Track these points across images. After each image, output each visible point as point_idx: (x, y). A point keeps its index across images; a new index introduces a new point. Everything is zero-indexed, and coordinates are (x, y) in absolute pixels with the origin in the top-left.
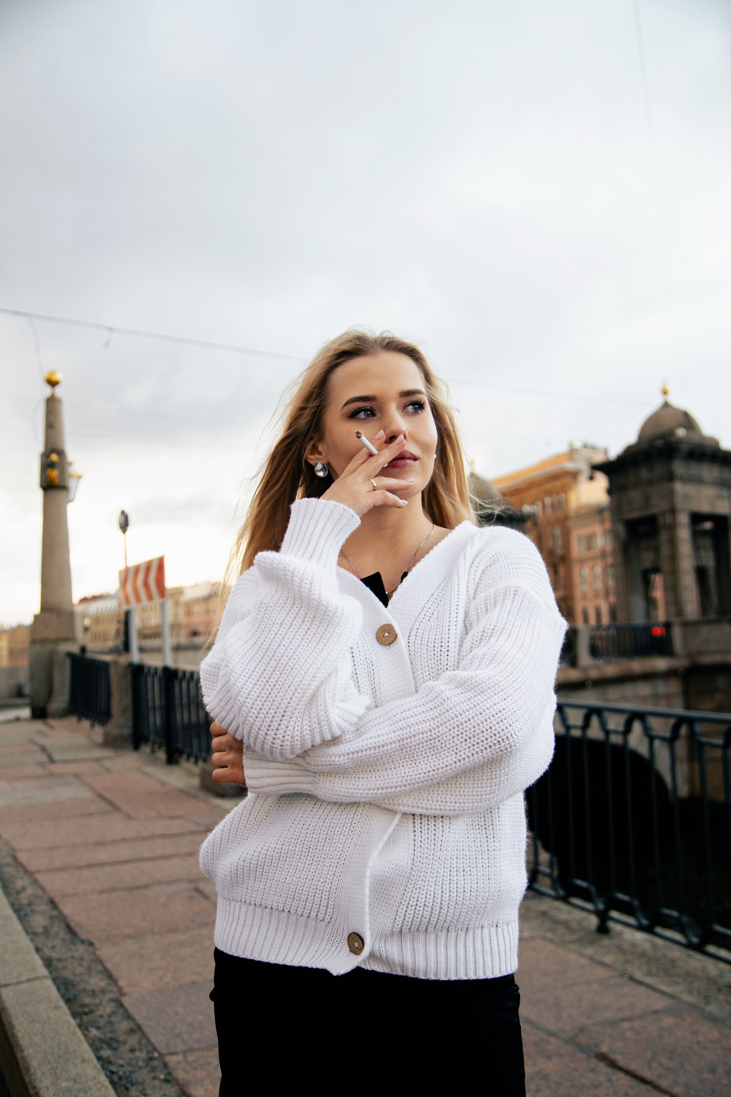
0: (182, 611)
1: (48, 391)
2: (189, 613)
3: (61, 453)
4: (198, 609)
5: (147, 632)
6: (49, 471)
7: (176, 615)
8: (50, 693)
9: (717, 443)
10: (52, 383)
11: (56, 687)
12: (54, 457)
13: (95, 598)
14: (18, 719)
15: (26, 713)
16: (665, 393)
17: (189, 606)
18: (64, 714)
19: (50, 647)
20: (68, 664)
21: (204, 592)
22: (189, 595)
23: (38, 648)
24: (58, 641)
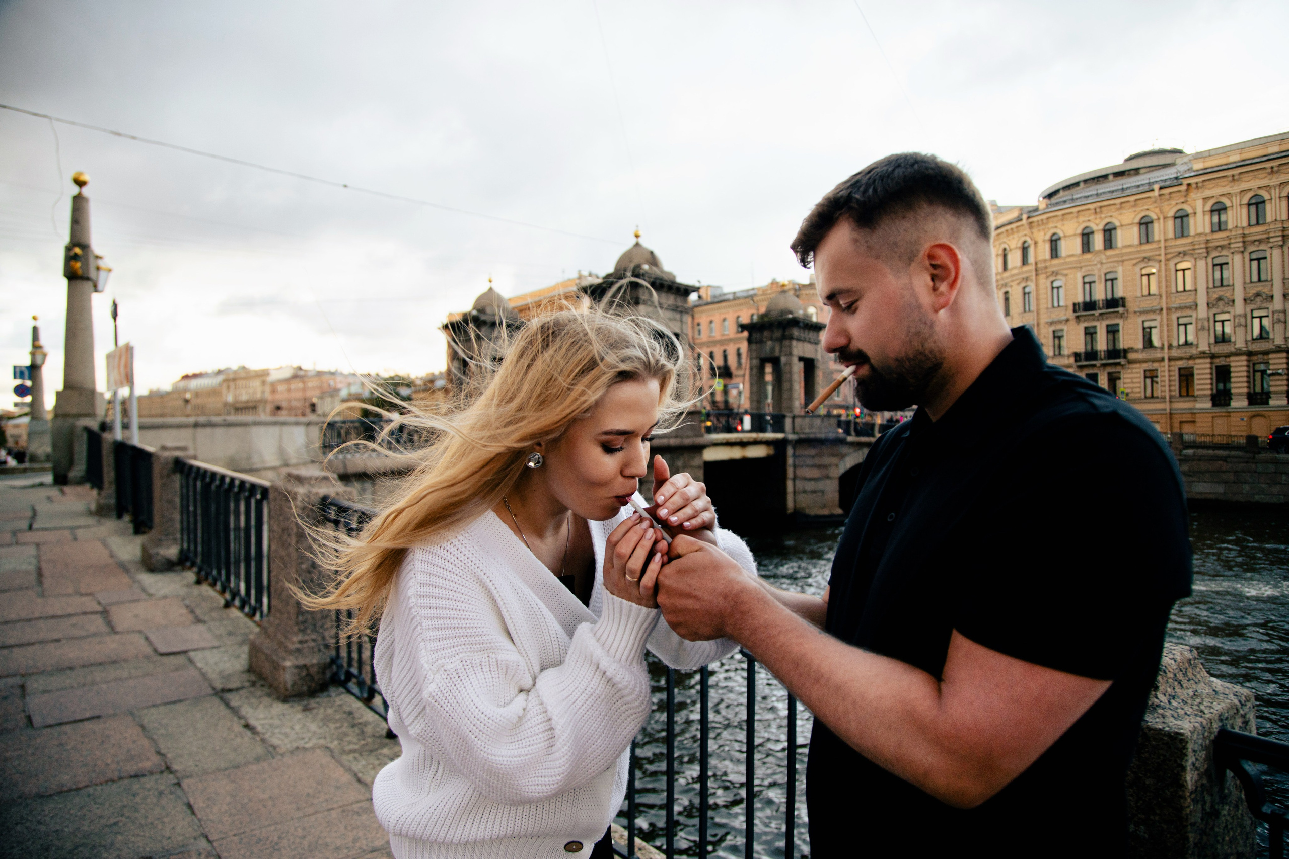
0: (268, 389)
1: (75, 190)
2: (274, 391)
3: (85, 247)
4: (281, 388)
5: (238, 405)
6: (73, 263)
7: (263, 392)
8: (71, 463)
9: (674, 277)
10: (80, 183)
11: (76, 457)
12: (77, 250)
13: (195, 376)
14: (42, 485)
15: (48, 478)
16: (637, 236)
17: (273, 385)
18: (80, 482)
19: (70, 420)
20: (85, 436)
21: (287, 374)
22: (274, 377)
23: (60, 422)
24: (79, 416)
